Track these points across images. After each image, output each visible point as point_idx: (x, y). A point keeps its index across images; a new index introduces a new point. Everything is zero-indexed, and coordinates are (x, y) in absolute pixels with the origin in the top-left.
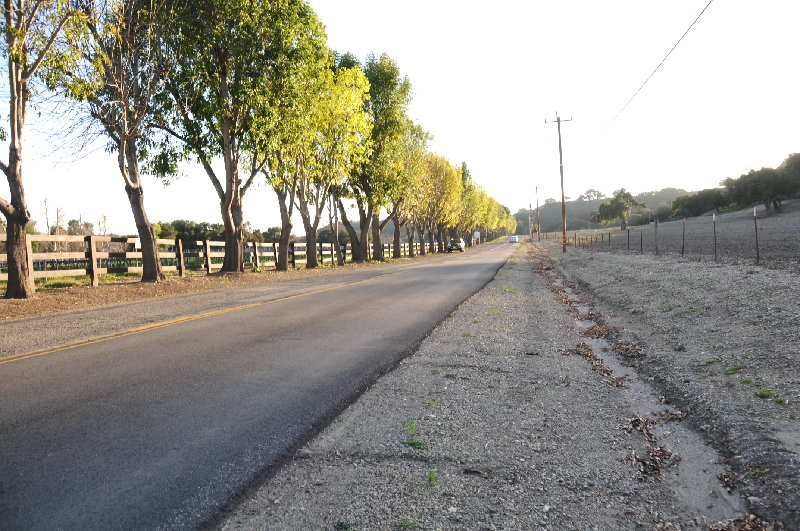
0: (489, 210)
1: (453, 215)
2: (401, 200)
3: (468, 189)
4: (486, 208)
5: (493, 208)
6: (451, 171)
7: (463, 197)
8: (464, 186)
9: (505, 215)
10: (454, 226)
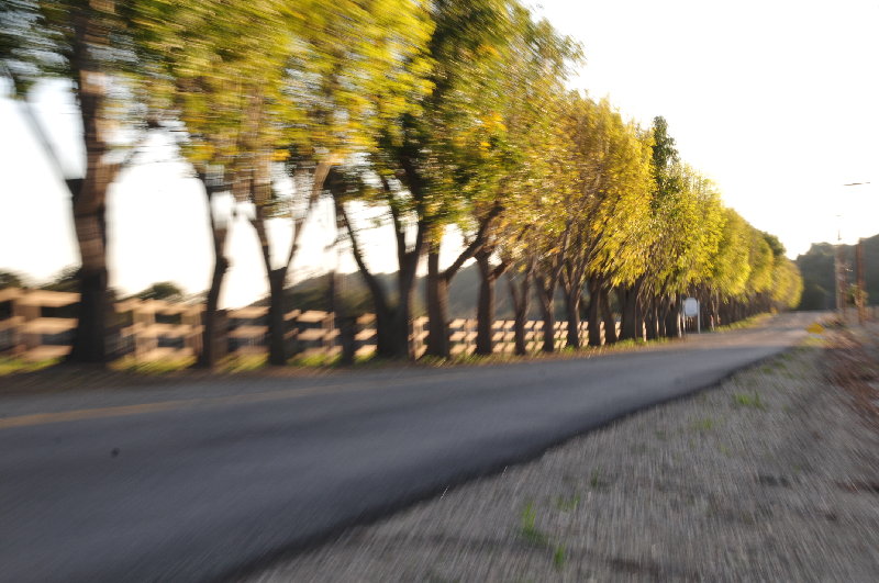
0: (724, 244)
1: (629, 255)
2: (497, 210)
3: (667, 188)
4: (716, 239)
5: (735, 238)
6: (626, 141)
7: (654, 206)
8: (659, 180)
9: (770, 257)
10: (632, 281)
